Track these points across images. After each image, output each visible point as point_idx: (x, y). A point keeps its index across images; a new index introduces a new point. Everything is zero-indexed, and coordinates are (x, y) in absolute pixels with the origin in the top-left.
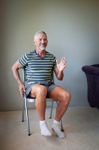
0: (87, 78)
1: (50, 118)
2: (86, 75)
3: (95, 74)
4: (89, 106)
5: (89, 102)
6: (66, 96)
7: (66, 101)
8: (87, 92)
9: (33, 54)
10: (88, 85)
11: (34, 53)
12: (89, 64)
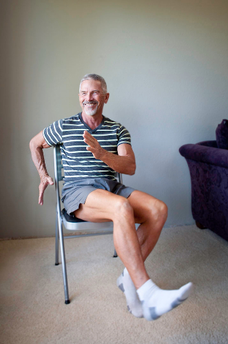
0: (190, 170)
1: (114, 257)
2: (189, 163)
3: (209, 163)
4: (195, 226)
5: (195, 217)
6: (159, 211)
7: (157, 221)
8: (190, 197)
9: (75, 120)
10: (193, 183)
11: (76, 118)
12: (193, 139)
